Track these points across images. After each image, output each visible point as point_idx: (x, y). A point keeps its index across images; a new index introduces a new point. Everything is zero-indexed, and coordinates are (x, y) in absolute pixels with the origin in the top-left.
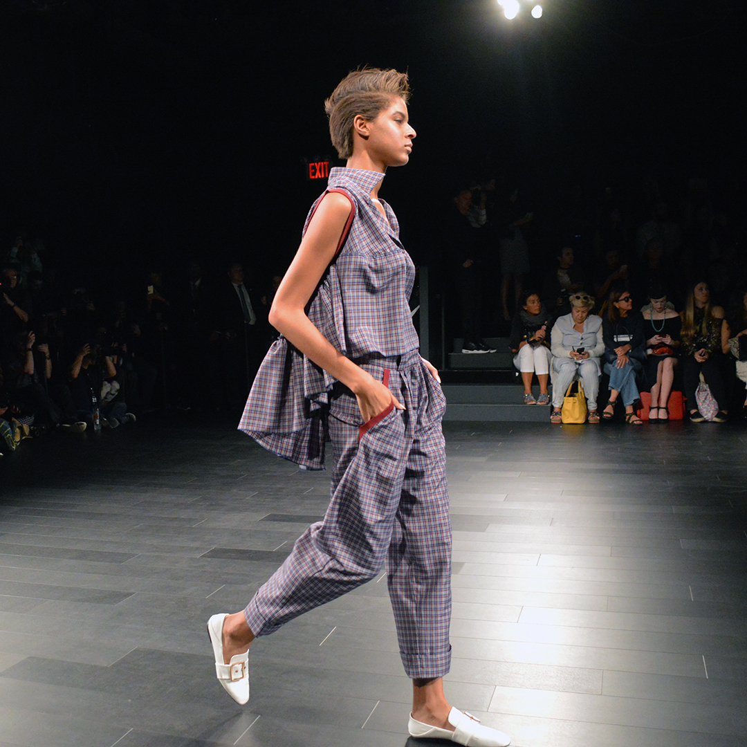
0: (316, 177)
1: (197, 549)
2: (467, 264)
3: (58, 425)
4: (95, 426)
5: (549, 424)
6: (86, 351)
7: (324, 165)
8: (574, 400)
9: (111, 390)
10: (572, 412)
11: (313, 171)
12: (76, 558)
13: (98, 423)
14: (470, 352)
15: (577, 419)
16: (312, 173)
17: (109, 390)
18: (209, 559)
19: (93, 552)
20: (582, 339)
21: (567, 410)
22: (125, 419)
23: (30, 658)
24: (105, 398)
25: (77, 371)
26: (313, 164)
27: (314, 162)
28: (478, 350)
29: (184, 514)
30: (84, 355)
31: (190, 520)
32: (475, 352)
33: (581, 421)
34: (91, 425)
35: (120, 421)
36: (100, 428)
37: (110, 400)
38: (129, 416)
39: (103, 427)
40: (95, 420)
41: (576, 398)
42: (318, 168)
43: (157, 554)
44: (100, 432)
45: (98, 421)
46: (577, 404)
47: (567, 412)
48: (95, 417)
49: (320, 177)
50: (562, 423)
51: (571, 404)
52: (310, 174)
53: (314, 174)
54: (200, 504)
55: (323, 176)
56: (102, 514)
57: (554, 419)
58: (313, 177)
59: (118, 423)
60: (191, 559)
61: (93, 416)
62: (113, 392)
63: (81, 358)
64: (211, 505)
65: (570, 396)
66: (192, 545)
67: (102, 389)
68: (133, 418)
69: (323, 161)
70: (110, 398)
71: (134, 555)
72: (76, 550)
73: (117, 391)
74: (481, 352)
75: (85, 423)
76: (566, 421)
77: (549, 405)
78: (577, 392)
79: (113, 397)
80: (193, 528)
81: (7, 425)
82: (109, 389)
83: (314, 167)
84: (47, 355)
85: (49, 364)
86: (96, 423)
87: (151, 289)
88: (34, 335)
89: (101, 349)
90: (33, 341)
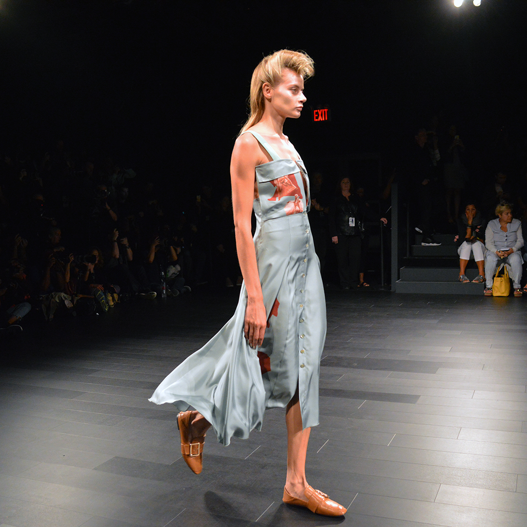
0: (319, 120)
2: (425, 183)
4: (162, 295)
5: (483, 296)
6: (157, 242)
7: (325, 112)
8: (501, 279)
10: (499, 288)
11: (317, 115)
12: (148, 388)
13: (165, 293)
14: (427, 244)
15: (503, 293)
16: (316, 117)
20: (507, 236)
21: (496, 287)
22: (183, 290)
23: (116, 457)
24: (171, 276)
25: (152, 257)
26: (316, 111)
27: (317, 110)
28: (433, 243)
30: (156, 245)
32: (431, 244)
33: (506, 294)
34: (159, 295)
35: (180, 291)
36: (166, 296)
37: (173, 277)
38: (187, 288)
39: (168, 296)
41: (503, 278)
42: (320, 113)
45: (164, 291)
46: (503, 282)
47: (496, 288)
48: (163, 289)
49: (321, 120)
50: (492, 296)
51: (499, 282)
52: (315, 118)
53: (317, 118)
55: (324, 119)
57: (486, 293)
58: (317, 120)
59: (178, 293)
61: (161, 287)
62: (176, 273)
63: (154, 247)
65: (498, 277)
68: (189, 290)
69: (324, 109)
72: (148, 382)
73: (179, 271)
74: (435, 244)
75: (156, 293)
76: (495, 294)
77: (483, 283)
78: (504, 274)
79: (176, 275)
81: (102, 294)
82: (174, 270)
83: (317, 113)
84: (127, 245)
85: (129, 251)
86: (163, 292)
87: (199, 197)
88: (117, 232)
89: (167, 241)
90: (118, 236)
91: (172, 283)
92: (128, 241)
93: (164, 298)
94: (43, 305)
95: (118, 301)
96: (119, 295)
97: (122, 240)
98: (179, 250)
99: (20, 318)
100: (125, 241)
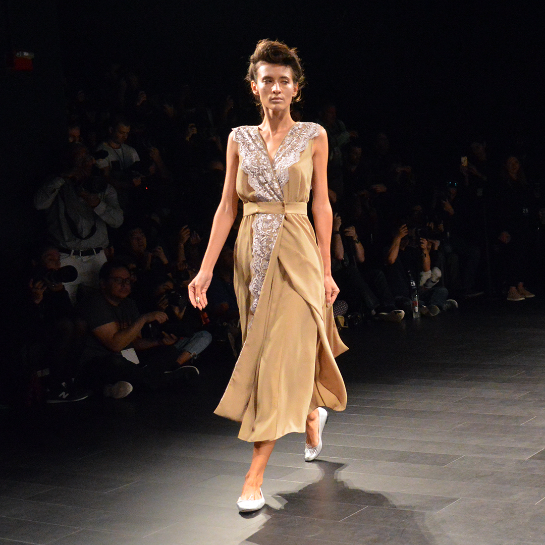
1: (525, 450)
3: (374, 312)
4: (414, 314)
6: (404, 232)
9: (431, 277)
13: (417, 311)
17: (429, 276)
18: (539, 461)
19: (413, 453)
22: (445, 306)
24: (425, 285)
25: (394, 255)
29: (510, 411)
30: (402, 237)
31: (517, 418)
34: (409, 314)
35: (441, 308)
36: (419, 316)
37: (430, 287)
38: (451, 303)
39: (422, 316)
40: (414, 308)
43: (481, 455)
44: (419, 320)
48: (414, 305)
54: (529, 399)
56: (422, 412)
59: (438, 311)
60: (519, 461)
61: (411, 302)
62: (434, 279)
63: (398, 241)
64: (541, 401)
66: (520, 446)
67: (422, 276)
68: (455, 305)
70: (430, 286)
71: (455, 457)
73: (440, 279)
75: (403, 311)
79: (435, 284)
80: (522, 427)
82: (432, 275)
84: (355, 238)
85: (359, 247)
86: (415, 310)
87: (464, 160)
88: (339, 218)
89: (419, 230)
90: (340, 223)
91: (427, 296)
92: (357, 232)
93: (416, 319)
94: (229, 334)
95: (345, 325)
96: (345, 316)
97: (347, 230)
98: (437, 244)
99: (195, 356)
100: (352, 232)
